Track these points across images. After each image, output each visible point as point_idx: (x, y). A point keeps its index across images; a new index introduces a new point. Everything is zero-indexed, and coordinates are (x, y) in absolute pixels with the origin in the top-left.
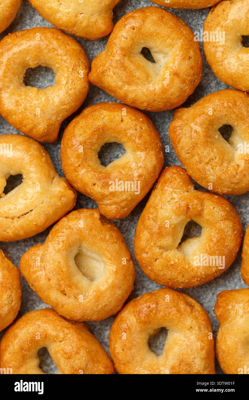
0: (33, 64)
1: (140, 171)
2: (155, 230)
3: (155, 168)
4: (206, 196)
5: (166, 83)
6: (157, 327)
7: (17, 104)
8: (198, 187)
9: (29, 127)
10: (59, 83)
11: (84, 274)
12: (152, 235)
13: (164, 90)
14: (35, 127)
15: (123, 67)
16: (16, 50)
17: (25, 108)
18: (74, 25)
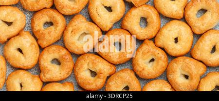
0: (148, 20)
1: (112, 56)
2: (95, 62)
3: (114, 61)
4: (105, 80)
5: (141, 65)
6: (61, 61)
7: (134, 15)
8: (108, 77)
9: (126, 20)
10: (141, 30)
11: (79, 37)
12: (93, 60)
13: (138, 65)
14: (126, 21)
15: (148, 52)
16: (153, 14)
17: (132, 18)
18: (161, 34)
